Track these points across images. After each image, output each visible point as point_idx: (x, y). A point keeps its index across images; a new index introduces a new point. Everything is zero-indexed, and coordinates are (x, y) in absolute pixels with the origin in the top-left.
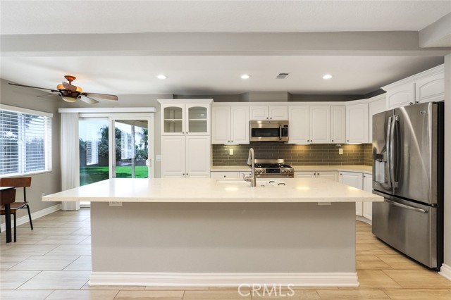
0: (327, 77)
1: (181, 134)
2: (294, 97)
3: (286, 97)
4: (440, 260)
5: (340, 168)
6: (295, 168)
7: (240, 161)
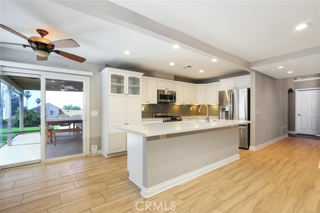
0: (202, 71)
1: (124, 95)
2: (177, 78)
3: (173, 78)
4: (249, 145)
5: (198, 117)
6: (183, 117)
7: (147, 115)
